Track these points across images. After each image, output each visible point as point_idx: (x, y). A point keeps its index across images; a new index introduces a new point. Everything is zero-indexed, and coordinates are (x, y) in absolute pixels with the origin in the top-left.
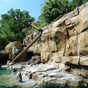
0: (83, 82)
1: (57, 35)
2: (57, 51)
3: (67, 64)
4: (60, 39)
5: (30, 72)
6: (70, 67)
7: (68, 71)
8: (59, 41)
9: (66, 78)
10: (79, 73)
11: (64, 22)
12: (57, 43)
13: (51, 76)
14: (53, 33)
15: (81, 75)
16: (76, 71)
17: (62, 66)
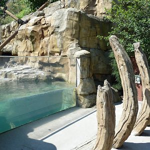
0: (50, 76)
1: (33, 35)
2: (34, 51)
3: (40, 63)
4: (36, 39)
5: (5, 72)
6: (43, 65)
7: (41, 68)
8: (35, 40)
9: (37, 74)
10: (48, 70)
11: (40, 20)
12: (33, 43)
13: (25, 73)
14: (29, 32)
15: (50, 71)
16: (46, 69)
17: (37, 65)
